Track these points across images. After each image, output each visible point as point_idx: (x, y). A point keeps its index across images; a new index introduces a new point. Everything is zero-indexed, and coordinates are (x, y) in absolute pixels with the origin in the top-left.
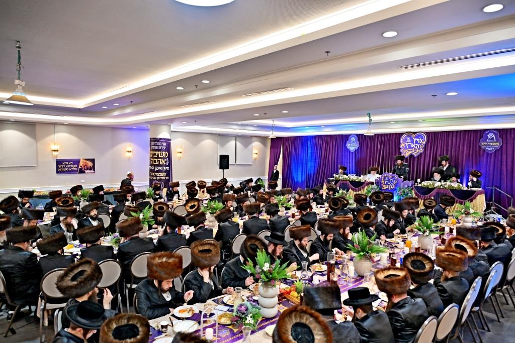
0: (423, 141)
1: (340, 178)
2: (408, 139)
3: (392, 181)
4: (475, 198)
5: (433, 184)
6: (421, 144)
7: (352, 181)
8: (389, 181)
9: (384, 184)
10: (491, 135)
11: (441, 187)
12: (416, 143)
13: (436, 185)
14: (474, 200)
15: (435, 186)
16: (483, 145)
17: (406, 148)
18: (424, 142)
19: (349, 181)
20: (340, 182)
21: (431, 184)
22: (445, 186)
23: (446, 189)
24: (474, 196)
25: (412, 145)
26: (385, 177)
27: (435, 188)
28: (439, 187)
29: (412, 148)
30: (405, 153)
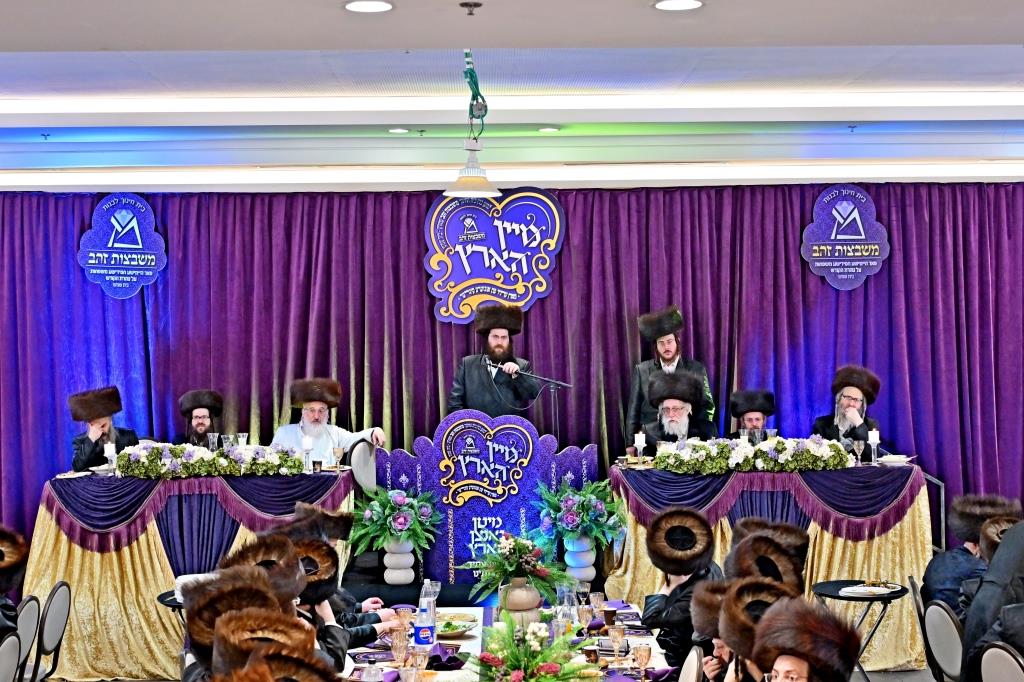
0: (544, 235)
1: (167, 464)
2: (469, 222)
3: (499, 457)
4: (912, 501)
5: (724, 454)
6: (537, 249)
7: (250, 475)
8: (483, 454)
9: (457, 477)
10: (845, 212)
11: (760, 464)
12: (509, 249)
13: (735, 458)
14: (909, 511)
15: (732, 463)
16: (816, 253)
17: (459, 275)
18: (552, 243)
19: (229, 477)
20: (159, 487)
21: (714, 452)
22: (782, 459)
23: (782, 469)
24: (905, 491)
25: (492, 258)
26: (461, 435)
27: (729, 472)
28: (747, 468)
29: (490, 272)
30: (458, 300)
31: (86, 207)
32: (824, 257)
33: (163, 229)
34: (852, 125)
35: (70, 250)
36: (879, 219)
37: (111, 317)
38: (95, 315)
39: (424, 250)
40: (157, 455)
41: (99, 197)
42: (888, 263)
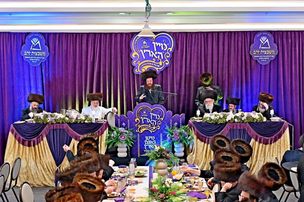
0: (168, 47)
1: (49, 119)
2: (144, 42)
3: (154, 118)
4: (284, 132)
5: (225, 117)
6: (166, 51)
7: (76, 123)
8: (149, 117)
9: (141, 124)
10: (264, 40)
11: (236, 120)
12: (157, 51)
13: (229, 118)
14: (283, 135)
15: (227, 120)
16: (255, 53)
17: (141, 59)
18: (171, 49)
19: (69, 124)
20: (47, 126)
21: (222, 116)
22: (243, 119)
23: (243, 122)
24: (282, 129)
25: (152, 54)
26: (142, 111)
27: (226, 123)
28: (232, 121)
29: (151, 59)
30: (141, 67)
31: (23, 37)
32: (257, 54)
33: (48, 44)
34: (266, 13)
35: (19, 50)
36: (275, 42)
37: (32, 72)
38: (26, 71)
39: (130, 51)
40: (46, 116)
41: (27, 34)
42: (277, 56)
